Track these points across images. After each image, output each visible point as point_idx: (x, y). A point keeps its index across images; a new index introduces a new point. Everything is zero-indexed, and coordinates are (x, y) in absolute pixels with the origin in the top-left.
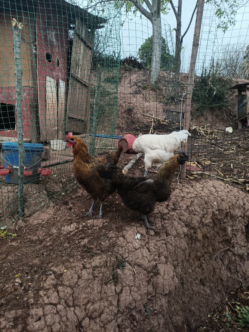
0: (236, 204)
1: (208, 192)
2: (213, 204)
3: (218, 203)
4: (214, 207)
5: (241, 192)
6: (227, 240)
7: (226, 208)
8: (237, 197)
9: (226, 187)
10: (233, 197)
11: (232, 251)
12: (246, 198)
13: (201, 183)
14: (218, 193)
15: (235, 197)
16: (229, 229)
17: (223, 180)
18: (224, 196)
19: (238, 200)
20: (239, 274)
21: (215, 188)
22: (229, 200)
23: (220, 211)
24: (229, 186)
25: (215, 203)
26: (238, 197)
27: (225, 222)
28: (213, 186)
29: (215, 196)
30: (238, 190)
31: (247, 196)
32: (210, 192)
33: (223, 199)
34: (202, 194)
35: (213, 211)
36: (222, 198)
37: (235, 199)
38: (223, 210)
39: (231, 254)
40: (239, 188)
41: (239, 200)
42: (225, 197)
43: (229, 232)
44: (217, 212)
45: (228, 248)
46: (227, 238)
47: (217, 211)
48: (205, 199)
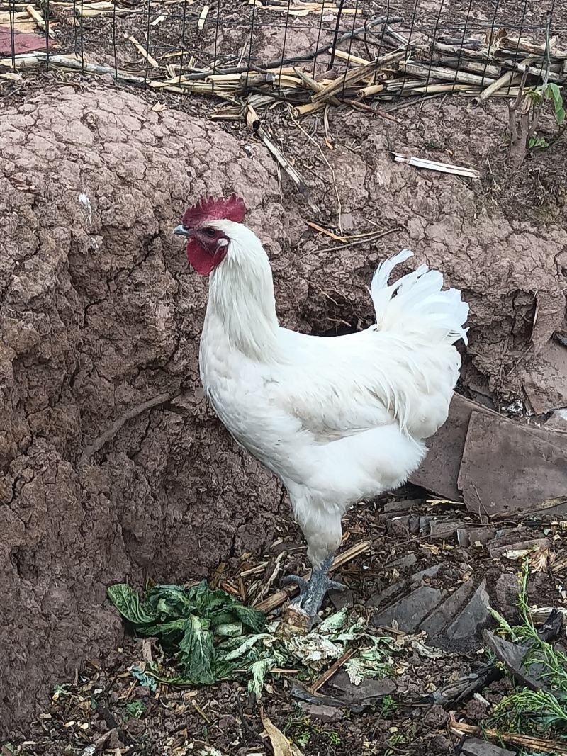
0: (191, 191)
1: (50, 149)
2: (72, 205)
3: (97, 197)
4: (79, 215)
5: (219, 136)
6: (154, 364)
7: (142, 218)
8: (196, 162)
9: (155, 117)
10: (179, 163)
11: (182, 410)
12: (240, 161)
13: (27, 107)
14: (104, 151)
15: (189, 163)
16: (162, 312)
17: (145, 86)
18: (133, 158)
19: (200, 175)
20: (220, 504)
21: (93, 129)
22: (155, 176)
23: (112, 232)
24: (167, 113)
25: (83, 198)
26: (203, 162)
27: (141, 284)
28: (84, 119)
29: (85, 166)
30: (207, 130)
31: (246, 151)
32: (63, 146)
33: (130, 173)
34: (21, 162)
35: (72, 236)
36: (122, 171)
37: (189, 169)
38: (126, 228)
39: (178, 424)
40: (215, 120)
41: (209, 173)
42: (138, 167)
43: (162, 326)
44: (97, 241)
45: (163, 397)
46: (151, 354)
47: (93, 234)
48: (29, 183)
